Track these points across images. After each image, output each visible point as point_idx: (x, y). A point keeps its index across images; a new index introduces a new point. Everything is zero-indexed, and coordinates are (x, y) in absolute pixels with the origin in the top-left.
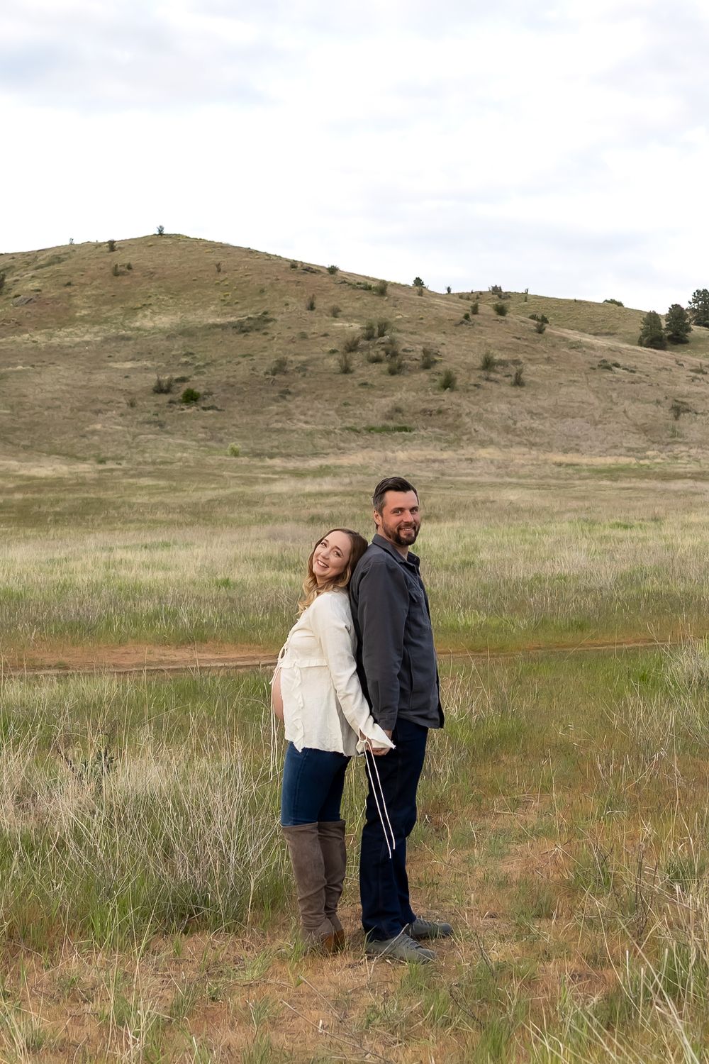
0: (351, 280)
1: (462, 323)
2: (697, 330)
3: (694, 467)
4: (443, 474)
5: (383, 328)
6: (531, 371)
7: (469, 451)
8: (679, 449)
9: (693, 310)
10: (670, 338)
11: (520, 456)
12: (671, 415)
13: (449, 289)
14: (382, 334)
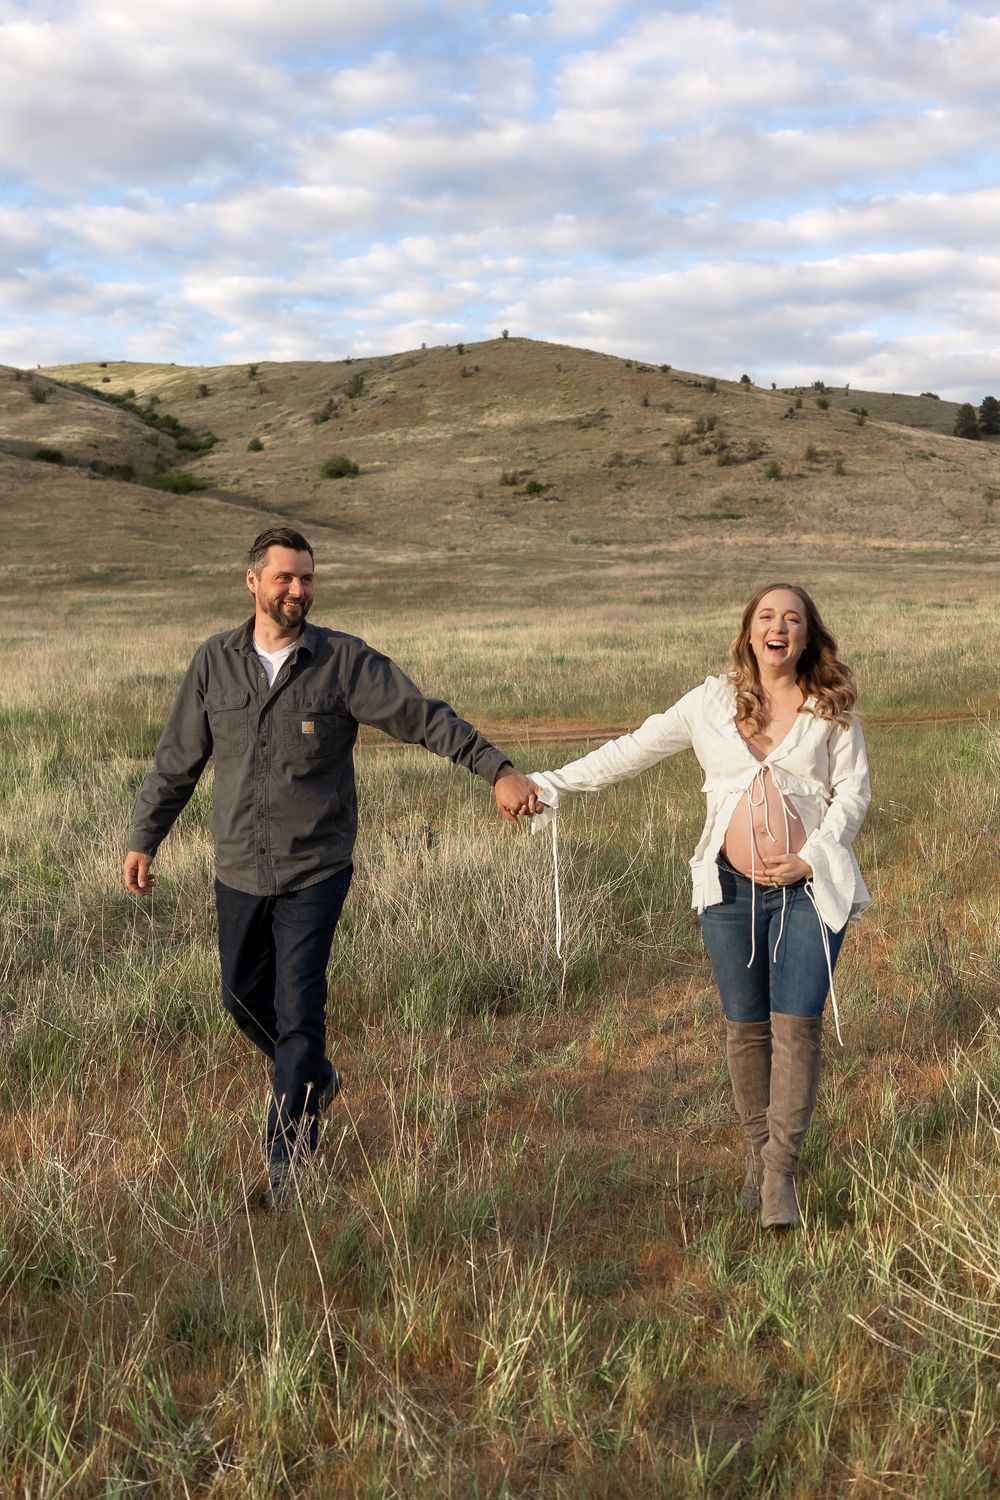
0: (681, 377)
1: (786, 416)
4: (768, 559)
5: (712, 423)
6: (852, 461)
7: (790, 537)
8: (992, 533)
10: (983, 428)
11: (839, 541)
12: (985, 501)
13: (774, 386)
14: (711, 428)
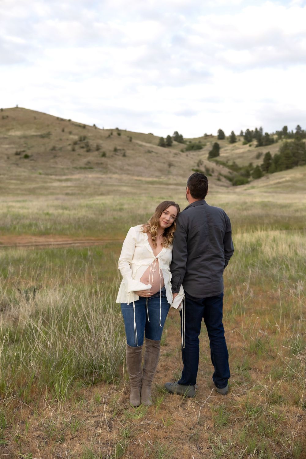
0: (75, 124)
1: (108, 137)
2: (175, 143)
3: (175, 182)
4: (103, 182)
5: (85, 138)
6: (128, 152)
7: (110, 175)
8: (171, 176)
9: (173, 137)
10: (167, 144)
11: (125, 177)
12: (168, 167)
13: (103, 128)
14: (84, 140)
